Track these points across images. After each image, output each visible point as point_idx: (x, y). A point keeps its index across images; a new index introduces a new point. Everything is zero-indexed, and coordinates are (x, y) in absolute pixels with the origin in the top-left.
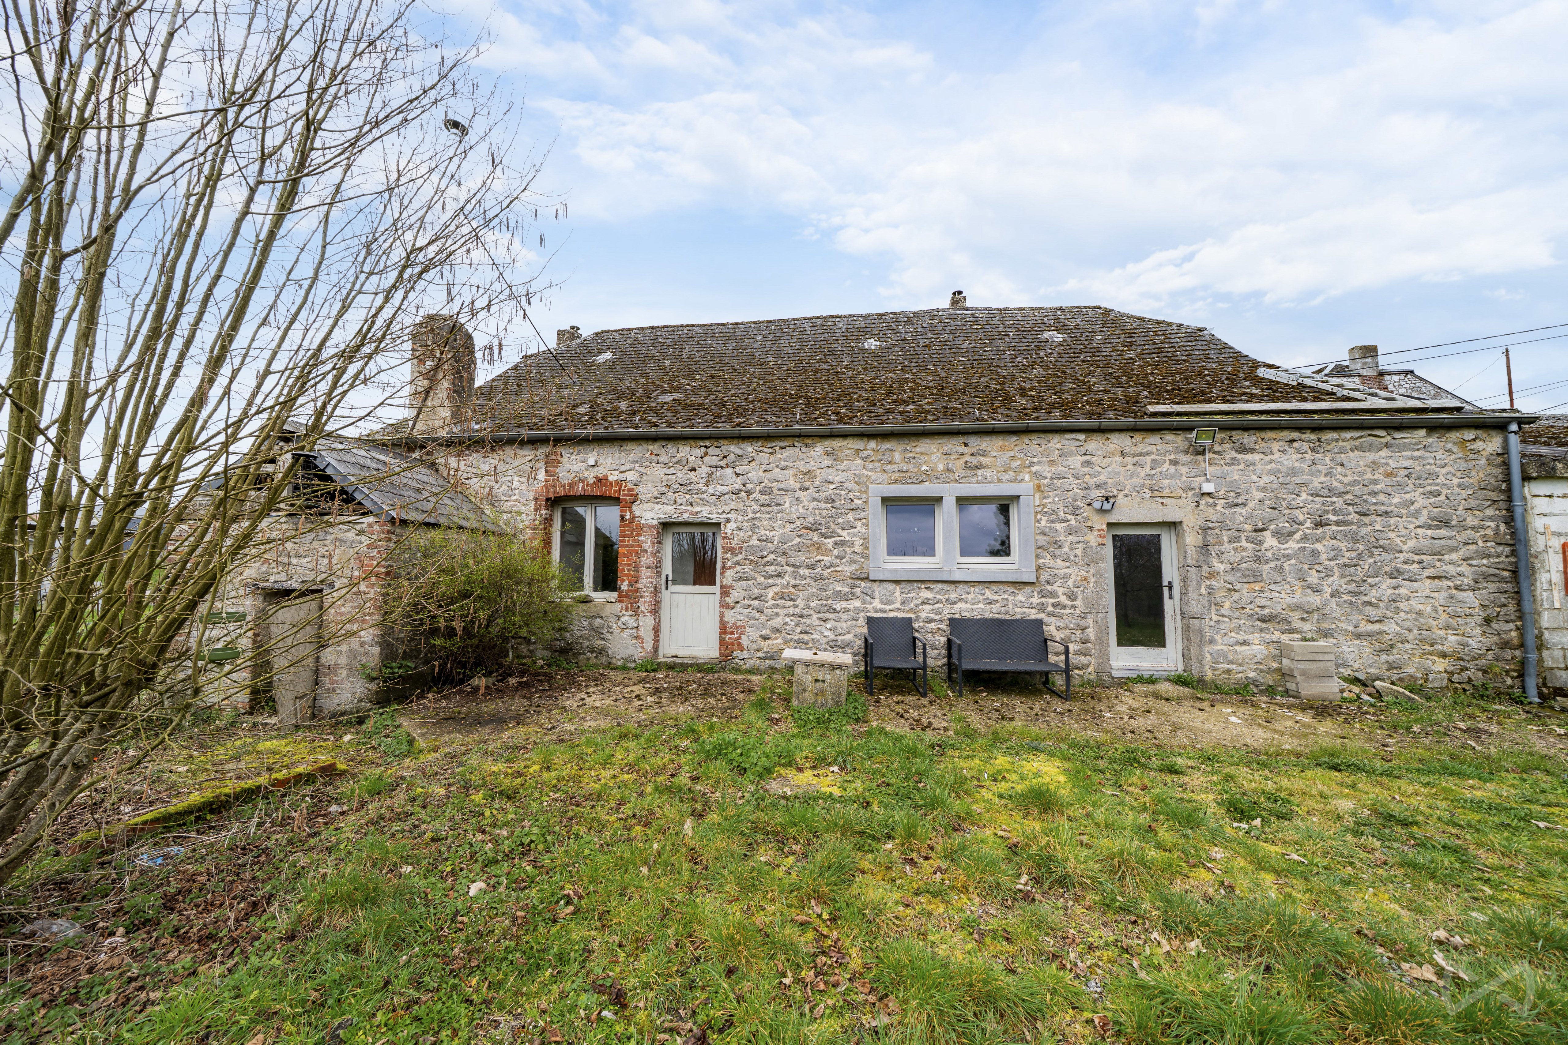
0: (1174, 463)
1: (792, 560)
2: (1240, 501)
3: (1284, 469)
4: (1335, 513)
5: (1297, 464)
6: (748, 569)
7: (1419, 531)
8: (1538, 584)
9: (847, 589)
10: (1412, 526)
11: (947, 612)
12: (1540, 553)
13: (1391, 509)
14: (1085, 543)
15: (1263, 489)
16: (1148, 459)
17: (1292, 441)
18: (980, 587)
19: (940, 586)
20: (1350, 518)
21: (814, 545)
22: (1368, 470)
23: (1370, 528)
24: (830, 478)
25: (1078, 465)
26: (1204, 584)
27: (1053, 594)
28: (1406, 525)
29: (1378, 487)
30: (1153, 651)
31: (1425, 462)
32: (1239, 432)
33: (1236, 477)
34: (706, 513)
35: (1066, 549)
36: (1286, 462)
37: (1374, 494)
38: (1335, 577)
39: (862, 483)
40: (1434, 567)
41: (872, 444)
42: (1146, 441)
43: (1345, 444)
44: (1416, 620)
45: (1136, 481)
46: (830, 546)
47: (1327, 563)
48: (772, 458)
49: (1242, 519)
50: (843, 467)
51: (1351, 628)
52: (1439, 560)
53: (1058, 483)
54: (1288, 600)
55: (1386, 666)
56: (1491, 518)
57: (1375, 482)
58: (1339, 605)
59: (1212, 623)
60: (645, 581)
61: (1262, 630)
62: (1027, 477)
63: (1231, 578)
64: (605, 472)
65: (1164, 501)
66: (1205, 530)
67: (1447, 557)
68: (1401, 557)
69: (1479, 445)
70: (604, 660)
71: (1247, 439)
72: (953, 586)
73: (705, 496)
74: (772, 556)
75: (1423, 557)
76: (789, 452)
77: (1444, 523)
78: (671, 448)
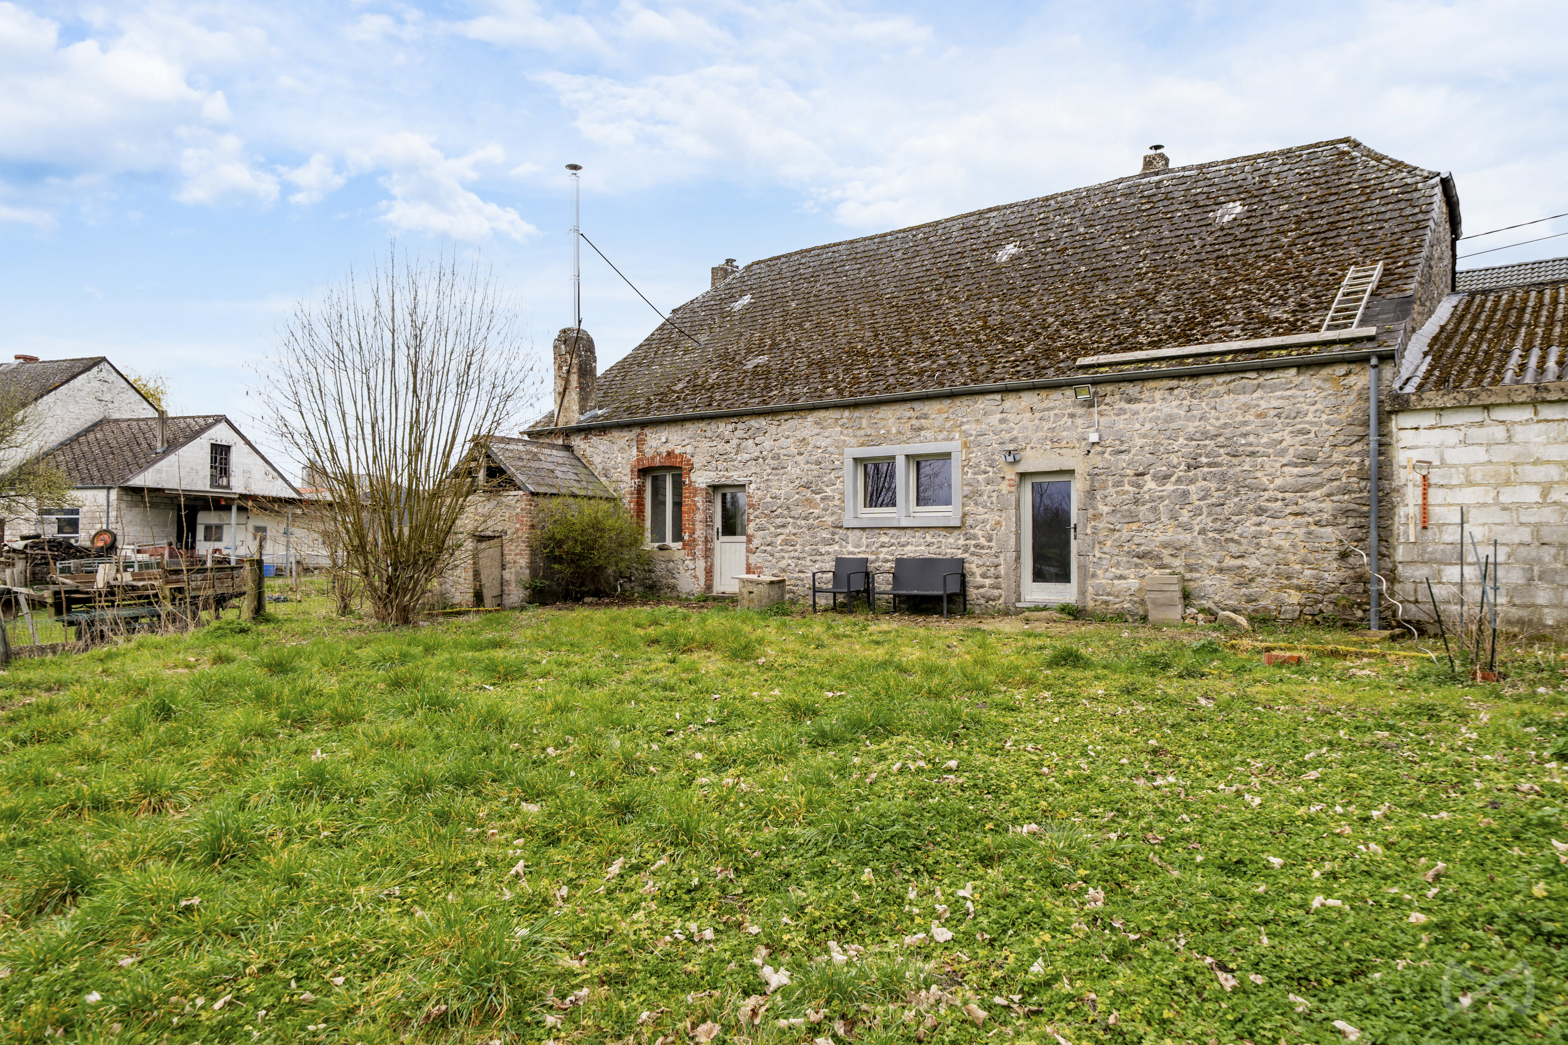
0: (1072, 416)
1: (793, 513)
2: (1123, 448)
3: (1162, 416)
4: (1207, 456)
5: (1175, 411)
6: (764, 521)
7: (1286, 469)
8: (1396, 518)
9: (829, 536)
10: (1278, 465)
11: (899, 552)
12: (1401, 487)
13: (1257, 449)
14: (999, 491)
15: (1145, 436)
16: (1052, 413)
17: (1172, 389)
18: (922, 532)
19: (892, 532)
20: (1219, 459)
21: (807, 500)
22: (1239, 412)
23: (1239, 468)
24: (818, 444)
25: (996, 423)
26: (1089, 526)
27: (975, 537)
28: (1273, 464)
29: (1248, 428)
30: (1060, 586)
31: (1294, 401)
32: (1126, 384)
33: (1121, 426)
34: (737, 477)
35: (985, 497)
36: (1165, 410)
37: (1245, 435)
38: (1204, 516)
39: (840, 446)
40: (1297, 504)
41: (847, 413)
42: (1050, 397)
43: (1219, 388)
44: (1275, 555)
45: (1040, 434)
46: (818, 501)
47: (1197, 503)
48: (780, 428)
49: (1124, 465)
50: (826, 434)
51: (1215, 564)
52: (1302, 497)
53: (981, 439)
54: (1162, 538)
55: (1244, 599)
56: (1357, 454)
57: (1245, 423)
58: (1204, 541)
59: (1095, 560)
60: (700, 532)
61: (1136, 565)
62: (957, 435)
63: (1113, 520)
64: (673, 447)
65: (1061, 451)
66: (1092, 476)
67: (1310, 494)
68: (1266, 495)
69: (1352, 379)
70: (675, 594)
71: (1132, 390)
72: (903, 532)
73: (735, 463)
74: (780, 510)
75: (1287, 495)
76: (791, 423)
77: (1310, 460)
78: (713, 426)
